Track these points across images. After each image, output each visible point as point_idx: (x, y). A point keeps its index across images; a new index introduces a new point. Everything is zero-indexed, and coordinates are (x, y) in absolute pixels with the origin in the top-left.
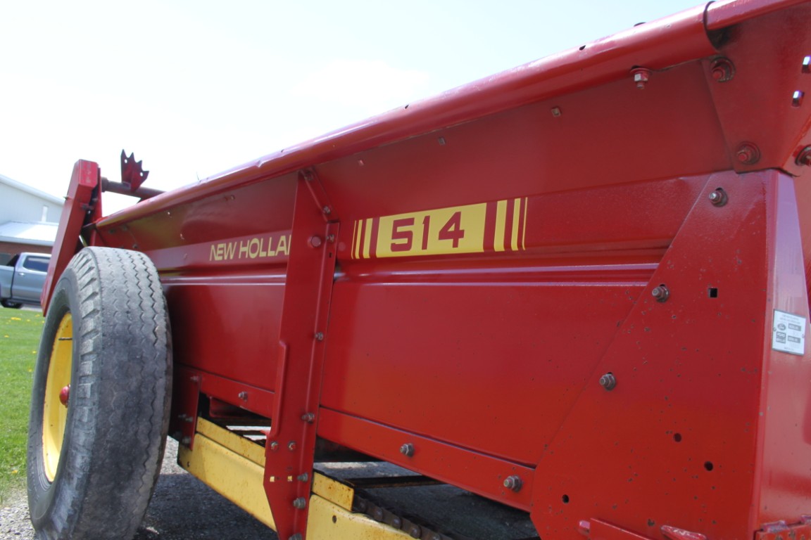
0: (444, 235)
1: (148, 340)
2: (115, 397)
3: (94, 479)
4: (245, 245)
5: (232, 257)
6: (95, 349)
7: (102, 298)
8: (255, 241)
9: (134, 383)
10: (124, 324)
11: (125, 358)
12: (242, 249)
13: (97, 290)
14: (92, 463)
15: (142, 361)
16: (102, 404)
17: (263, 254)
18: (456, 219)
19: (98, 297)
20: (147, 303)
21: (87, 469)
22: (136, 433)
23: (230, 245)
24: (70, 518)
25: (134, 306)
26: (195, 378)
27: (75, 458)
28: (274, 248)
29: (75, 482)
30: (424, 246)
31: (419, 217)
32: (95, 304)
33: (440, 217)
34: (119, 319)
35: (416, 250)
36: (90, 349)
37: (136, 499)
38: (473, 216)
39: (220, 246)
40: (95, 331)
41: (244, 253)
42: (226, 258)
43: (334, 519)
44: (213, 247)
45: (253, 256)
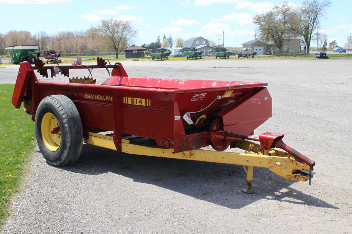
0: (139, 102)
1: (77, 118)
2: (73, 131)
3: (72, 148)
4: (96, 96)
5: (93, 98)
6: (67, 121)
7: (65, 110)
8: (99, 96)
9: (76, 127)
10: (71, 115)
11: (74, 122)
12: (96, 97)
13: (63, 108)
14: (71, 145)
15: (77, 122)
16: (71, 132)
17: (102, 99)
18: (141, 100)
19: (63, 110)
20: (74, 109)
21: (70, 146)
22: (79, 137)
23: (92, 95)
24: (66, 157)
25: (72, 111)
26: (87, 124)
27: (67, 144)
28: (105, 98)
29: (68, 149)
30: (137, 103)
31: (135, 99)
32: (63, 111)
33: (139, 100)
34: (70, 114)
35: (135, 104)
36: (66, 122)
37: (80, 151)
38: (143, 100)
39: (88, 95)
40: (66, 118)
41: (96, 98)
42: (91, 98)
43: (127, 145)
44: (86, 95)
45: (100, 99)
